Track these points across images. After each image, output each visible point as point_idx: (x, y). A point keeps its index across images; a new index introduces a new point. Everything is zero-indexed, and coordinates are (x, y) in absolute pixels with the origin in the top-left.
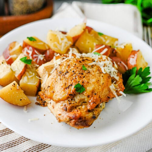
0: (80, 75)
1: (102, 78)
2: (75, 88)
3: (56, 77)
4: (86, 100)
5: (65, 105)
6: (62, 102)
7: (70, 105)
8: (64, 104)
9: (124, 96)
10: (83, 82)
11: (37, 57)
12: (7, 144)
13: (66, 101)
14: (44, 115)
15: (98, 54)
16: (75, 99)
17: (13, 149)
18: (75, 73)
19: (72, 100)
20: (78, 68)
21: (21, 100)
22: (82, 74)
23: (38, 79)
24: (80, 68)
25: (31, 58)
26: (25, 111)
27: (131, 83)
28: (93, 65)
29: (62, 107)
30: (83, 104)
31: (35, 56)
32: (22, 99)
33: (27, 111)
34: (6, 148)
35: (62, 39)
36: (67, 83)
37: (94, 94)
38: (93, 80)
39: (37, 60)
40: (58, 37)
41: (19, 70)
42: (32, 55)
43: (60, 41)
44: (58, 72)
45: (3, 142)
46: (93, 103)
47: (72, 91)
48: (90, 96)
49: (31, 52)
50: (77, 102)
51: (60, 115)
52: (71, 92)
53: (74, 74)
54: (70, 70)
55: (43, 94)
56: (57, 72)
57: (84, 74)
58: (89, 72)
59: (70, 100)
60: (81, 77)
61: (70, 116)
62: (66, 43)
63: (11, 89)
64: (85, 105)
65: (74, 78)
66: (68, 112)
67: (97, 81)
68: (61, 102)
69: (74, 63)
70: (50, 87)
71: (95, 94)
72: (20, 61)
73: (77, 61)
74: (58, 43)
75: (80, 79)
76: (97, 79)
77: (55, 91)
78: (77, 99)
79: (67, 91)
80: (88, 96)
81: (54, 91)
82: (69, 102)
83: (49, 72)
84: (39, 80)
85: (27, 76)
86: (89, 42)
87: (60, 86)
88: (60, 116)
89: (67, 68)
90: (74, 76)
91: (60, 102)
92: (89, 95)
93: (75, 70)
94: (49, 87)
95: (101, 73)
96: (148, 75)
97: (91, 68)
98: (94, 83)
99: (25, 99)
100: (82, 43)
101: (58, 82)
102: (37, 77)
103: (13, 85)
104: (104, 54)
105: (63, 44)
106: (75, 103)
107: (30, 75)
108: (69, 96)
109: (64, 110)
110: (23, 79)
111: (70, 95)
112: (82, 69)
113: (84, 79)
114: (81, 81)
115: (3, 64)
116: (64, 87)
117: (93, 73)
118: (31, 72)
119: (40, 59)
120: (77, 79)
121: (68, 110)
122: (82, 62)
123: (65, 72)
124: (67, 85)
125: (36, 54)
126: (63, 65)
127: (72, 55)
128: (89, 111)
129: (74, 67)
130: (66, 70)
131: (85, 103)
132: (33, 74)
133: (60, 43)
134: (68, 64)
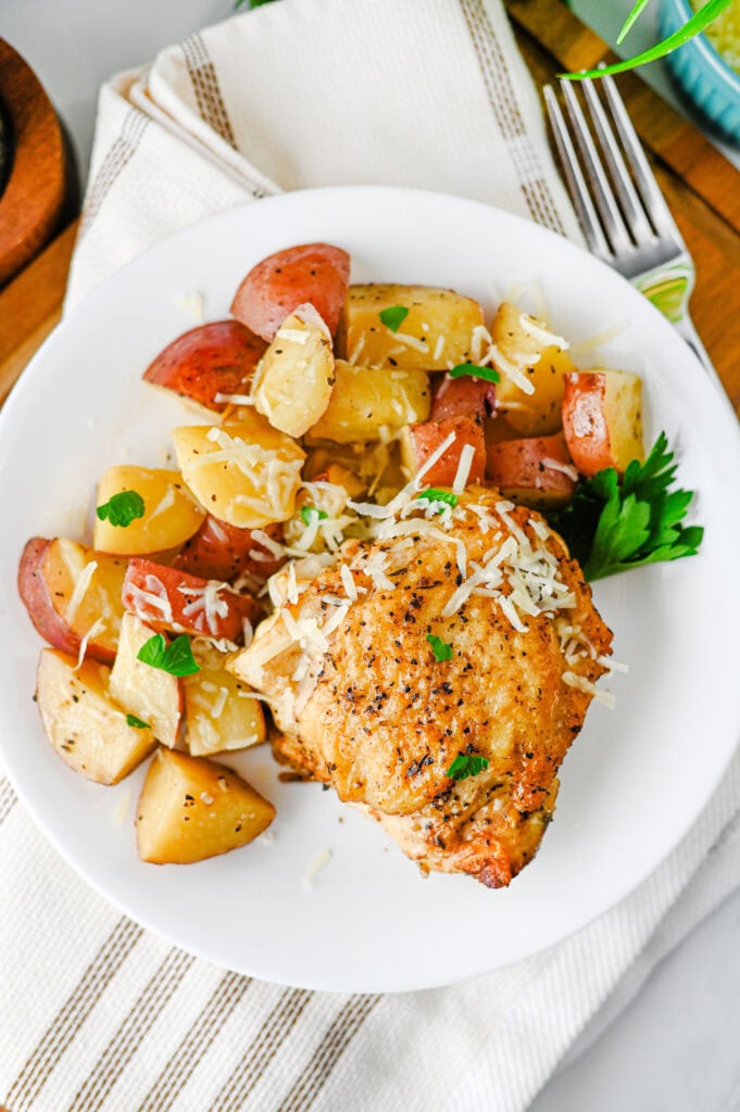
0: (443, 702)
1: (523, 663)
3: (341, 718)
4: (499, 779)
5: (431, 826)
6: (411, 815)
7: (452, 824)
8: (424, 822)
10: (467, 731)
11: (202, 610)
12: (281, 1009)
13: (428, 811)
14: (341, 820)
15: (446, 497)
16: (459, 794)
17: (310, 1018)
18: (417, 695)
19: (447, 800)
20: (415, 662)
22: (445, 689)
23: (250, 700)
24: (423, 657)
25: (177, 626)
27: (614, 544)
28: (464, 607)
29: (422, 836)
30: (494, 793)
31: (188, 610)
32: (239, 822)
34: (286, 1027)
35: (257, 469)
36: (401, 743)
37: (524, 756)
38: (499, 700)
39: (205, 623)
40: (236, 468)
41: (163, 712)
42: (176, 612)
43: (256, 483)
44: (341, 691)
45: (263, 1012)
46: (534, 792)
48: (514, 774)
49: (164, 604)
50: (470, 801)
52: (439, 787)
53: (414, 700)
54: (392, 684)
56: (335, 693)
57: (456, 686)
58: (469, 666)
60: (447, 708)
62: (281, 475)
63: (187, 819)
64: (500, 796)
66: (451, 850)
67: (516, 700)
69: (391, 639)
70: (334, 767)
71: (530, 756)
72: (145, 667)
73: (396, 622)
74: (251, 491)
75: (451, 720)
76: (510, 684)
77: (365, 780)
78: (467, 791)
79: (419, 782)
80: (508, 775)
81: (361, 780)
82: (442, 813)
83: (291, 675)
84: (256, 707)
85: (208, 715)
87: (380, 766)
89: (370, 672)
90: (418, 711)
93: (409, 679)
94: (331, 768)
95: (509, 632)
97: (462, 629)
98: (505, 711)
102: (241, 694)
103: (186, 805)
105: (272, 488)
106: (463, 808)
107: (212, 697)
109: (436, 845)
110: (199, 736)
111: (437, 797)
112: (432, 660)
113: (463, 711)
114: (455, 726)
115: (79, 704)
116: (399, 769)
117: (485, 663)
118: (208, 687)
119: (217, 616)
120: (438, 723)
121: (448, 845)
122: (414, 614)
123: (373, 694)
124: (406, 755)
125: (190, 602)
126: (346, 654)
127: (355, 579)
128: (525, 816)
129: (397, 660)
130: (374, 686)
131: (500, 789)
132: (219, 691)
133: (257, 489)
134: (367, 651)
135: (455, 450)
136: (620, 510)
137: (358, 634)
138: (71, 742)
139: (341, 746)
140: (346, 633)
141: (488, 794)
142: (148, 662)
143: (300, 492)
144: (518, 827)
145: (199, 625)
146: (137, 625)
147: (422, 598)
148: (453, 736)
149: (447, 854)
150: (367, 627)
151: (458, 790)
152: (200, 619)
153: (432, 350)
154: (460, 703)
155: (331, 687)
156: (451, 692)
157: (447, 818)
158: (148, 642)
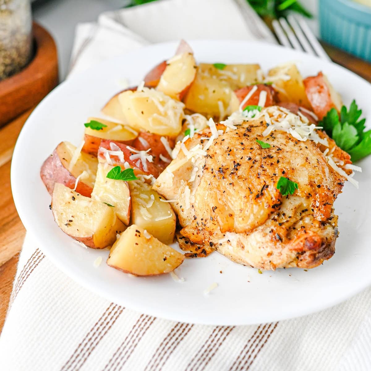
0: (269, 161)
1: (307, 151)
2: (279, 190)
3: (217, 183)
4: (305, 205)
5: (272, 231)
6: (261, 228)
7: (283, 226)
8: (268, 230)
9: (356, 171)
10: (283, 173)
11: (139, 159)
13: (270, 222)
14: (221, 272)
15: (256, 109)
16: (285, 212)
18: (255, 161)
19: (279, 215)
20: (252, 149)
21: (165, 260)
22: (270, 157)
23: (166, 203)
24: (255, 147)
25: (127, 165)
26: (180, 281)
28: (272, 133)
29: (268, 238)
30: (303, 214)
31: (132, 158)
32: (165, 256)
33: (182, 278)
35: (163, 103)
36: (250, 186)
37: (316, 187)
38: (297, 162)
39: (142, 166)
40: (153, 102)
42: (126, 158)
44: (215, 170)
46: (325, 205)
47: (276, 198)
48: (312, 194)
49: (120, 154)
50: (291, 215)
51: (270, 254)
52: (274, 199)
53: (254, 163)
54: (241, 159)
55: (199, 230)
56: (212, 173)
57: (275, 155)
58: (279, 149)
59: (276, 217)
60: (272, 164)
61: (296, 247)
62: (174, 108)
63: (137, 244)
64: (307, 216)
65: (260, 171)
66: (285, 243)
68: (258, 229)
69: (238, 143)
70: (216, 208)
71: (319, 186)
72: (111, 181)
73: (239, 136)
74: (160, 114)
75: (274, 169)
76: (302, 156)
78: (289, 208)
79: (264, 200)
80: (309, 196)
82: (277, 223)
83: (188, 180)
84: (170, 206)
85: (144, 207)
86: (214, 92)
87: (240, 198)
88: (271, 258)
89: (229, 158)
90: (258, 168)
91: (256, 230)
92: (309, 192)
93: (250, 155)
94: (214, 209)
95: (297, 142)
96: (358, 117)
97: (273, 140)
98: (303, 166)
99: (172, 254)
100: (202, 97)
101: (229, 192)
102: (161, 200)
103: (136, 235)
104: (267, 105)
105: (170, 113)
106: (289, 219)
107: (147, 201)
108: (273, 210)
109: (277, 241)
110: (141, 215)
111: (273, 207)
112: (261, 148)
113: (280, 165)
114: (277, 171)
115: (76, 201)
116: (251, 196)
117: (287, 149)
118: (144, 196)
119: (147, 161)
120: (268, 170)
121: (284, 239)
122: (248, 134)
123: (232, 167)
124: (254, 191)
125: (132, 154)
126: (216, 153)
127: (217, 128)
128: (323, 223)
129: (243, 149)
130: (232, 162)
131: (307, 212)
132: (150, 198)
133: (163, 114)
134: (227, 149)
135: (257, 94)
136: (342, 129)
137: (221, 144)
138: (71, 221)
139: (219, 197)
140: (215, 145)
141: (301, 213)
142: (113, 178)
143: (184, 121)
144: (320, 227)
145: (138, 164)
146: (106, 165)
147: (251, 129)
148: (277, 175)
149: (284, 245)
150: (226, 140)
151: (284, 210)
152: (139, 162)
153: (239, 78)
154: (278, 162)
155: (210, 170)
156: (272, 157)
157: (281, 224)
158: (113, 169)
